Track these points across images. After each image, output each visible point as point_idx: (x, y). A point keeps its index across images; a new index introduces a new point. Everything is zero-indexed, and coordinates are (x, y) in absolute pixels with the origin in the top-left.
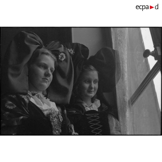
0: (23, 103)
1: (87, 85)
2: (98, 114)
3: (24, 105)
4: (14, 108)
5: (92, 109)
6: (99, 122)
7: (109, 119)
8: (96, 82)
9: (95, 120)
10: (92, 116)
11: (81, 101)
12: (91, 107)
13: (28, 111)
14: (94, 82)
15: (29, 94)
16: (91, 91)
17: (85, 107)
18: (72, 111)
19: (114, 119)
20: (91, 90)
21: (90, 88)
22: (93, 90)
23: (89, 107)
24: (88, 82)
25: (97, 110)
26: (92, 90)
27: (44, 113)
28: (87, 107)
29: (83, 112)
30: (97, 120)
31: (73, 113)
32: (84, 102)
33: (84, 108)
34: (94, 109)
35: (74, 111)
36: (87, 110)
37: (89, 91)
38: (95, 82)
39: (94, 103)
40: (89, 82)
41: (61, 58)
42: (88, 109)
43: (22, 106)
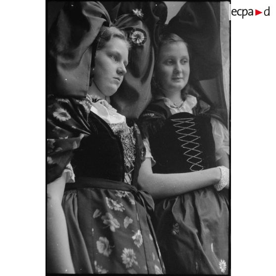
0: (81, 113)
1: (169, 69)
2: (192, 119)
3: (82, 115)
4: (67, 119)
5: (182, 111)
6: (194, 131)
7: (213, 126)
8: (185, 62)
9: (187, 128)
10: (183, 122)
11: (163, 98)
12: (180, 108)
13: (89, 125)
14: (181, 61)
15: (88, 99)
16: (178, 79)
17: (170, 107)
18: (148, 114)
19: (221, 126)
20: (178, 77)
21: (176, 72)
22: (181, 75)
23: (177, 108)
24: (170, 62)
25: (191, 112)
26: (179, 75)
27: (112, 128)
28: (173, 107)
29: (166, 115)
30: (190, 128)
31: (150, 116)
32: (167, 99)
33: (169, 109)
34: (186, 111)
35: (151, 114)
36: (173, 113)
37: (175, 78)
38: (183, 61)
39: (186, 101)
40: (173, 62)
41: (136, 39)
42: (175, 111)
43: (80, 118)
